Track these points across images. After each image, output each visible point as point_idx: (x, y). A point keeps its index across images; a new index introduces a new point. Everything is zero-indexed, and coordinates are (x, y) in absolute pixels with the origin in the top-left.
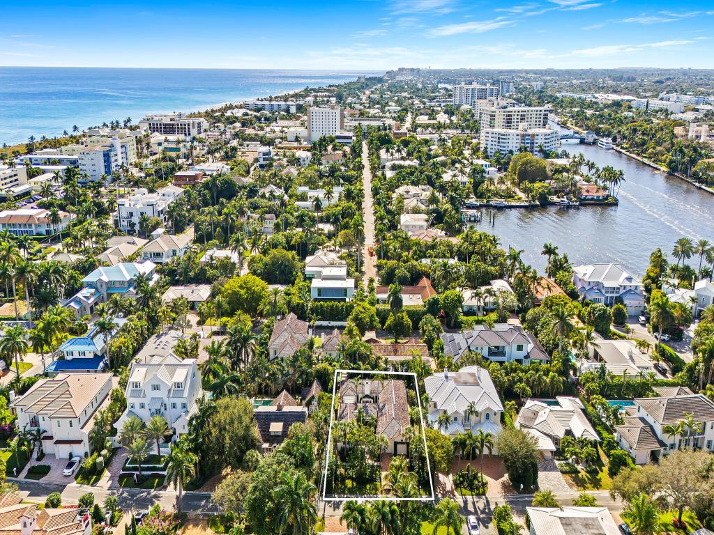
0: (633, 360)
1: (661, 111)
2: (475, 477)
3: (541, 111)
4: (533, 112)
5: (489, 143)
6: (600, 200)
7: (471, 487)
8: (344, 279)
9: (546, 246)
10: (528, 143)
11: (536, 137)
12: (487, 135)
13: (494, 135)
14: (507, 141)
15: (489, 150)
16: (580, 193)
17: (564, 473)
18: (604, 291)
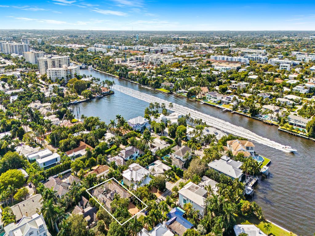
0: (162, 144)
1: (100, 52)
2: (153, 195)
3: (66, 58)
4: (63, 59)
5: (51, 75)
6: (109, 93)
7: (153, 198)
8: (52, 155)
9: (117, 116)
10: (69, 73)
11: (72, 70)
12: (50, 71)
13: (53, 71)
14: (60, 73)
15: (52, 78)
16: (101, 91)
17: (169, 181)
18: (140, 126)
